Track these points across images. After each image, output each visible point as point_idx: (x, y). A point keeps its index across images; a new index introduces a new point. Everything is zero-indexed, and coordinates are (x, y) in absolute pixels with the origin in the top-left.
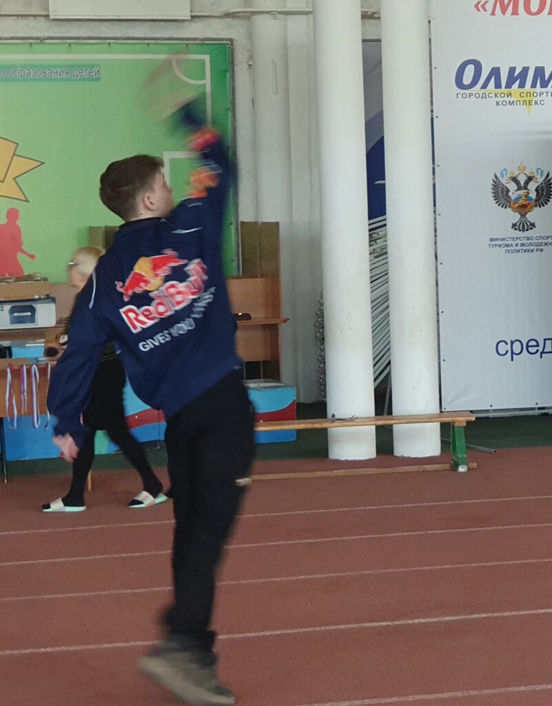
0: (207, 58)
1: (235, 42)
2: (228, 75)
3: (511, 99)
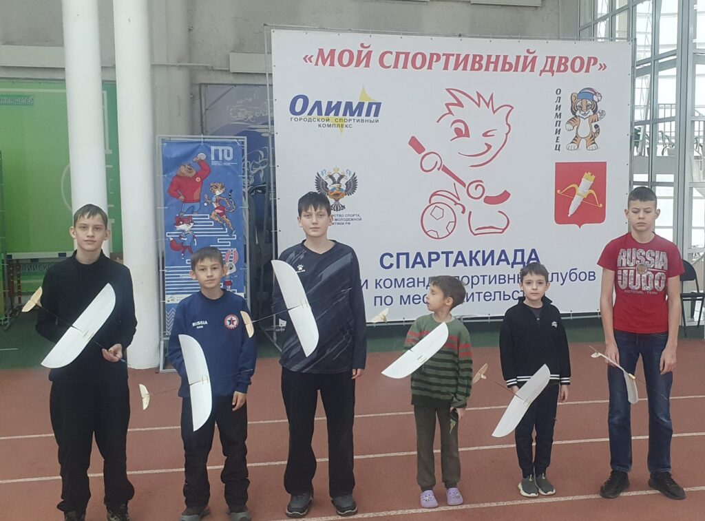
3: (329, 123)
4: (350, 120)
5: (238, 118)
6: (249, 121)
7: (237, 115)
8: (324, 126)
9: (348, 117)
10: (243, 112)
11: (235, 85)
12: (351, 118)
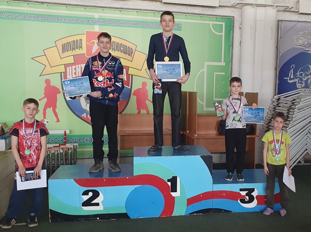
0: (224, 24)
1: (235, 18)
2: (232, 31)
5: (299, 43)
6: (305, 46)
7: (298, 42)
10: (301, 39)
11: (299, 22)
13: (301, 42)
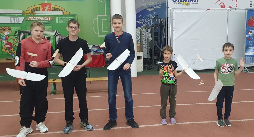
3: (184, 4)
4: (190, 3)
6: (145, 7)
8: (182, 5)
9: (189, 2)
12: (190, 2)
13: (143, 5)
